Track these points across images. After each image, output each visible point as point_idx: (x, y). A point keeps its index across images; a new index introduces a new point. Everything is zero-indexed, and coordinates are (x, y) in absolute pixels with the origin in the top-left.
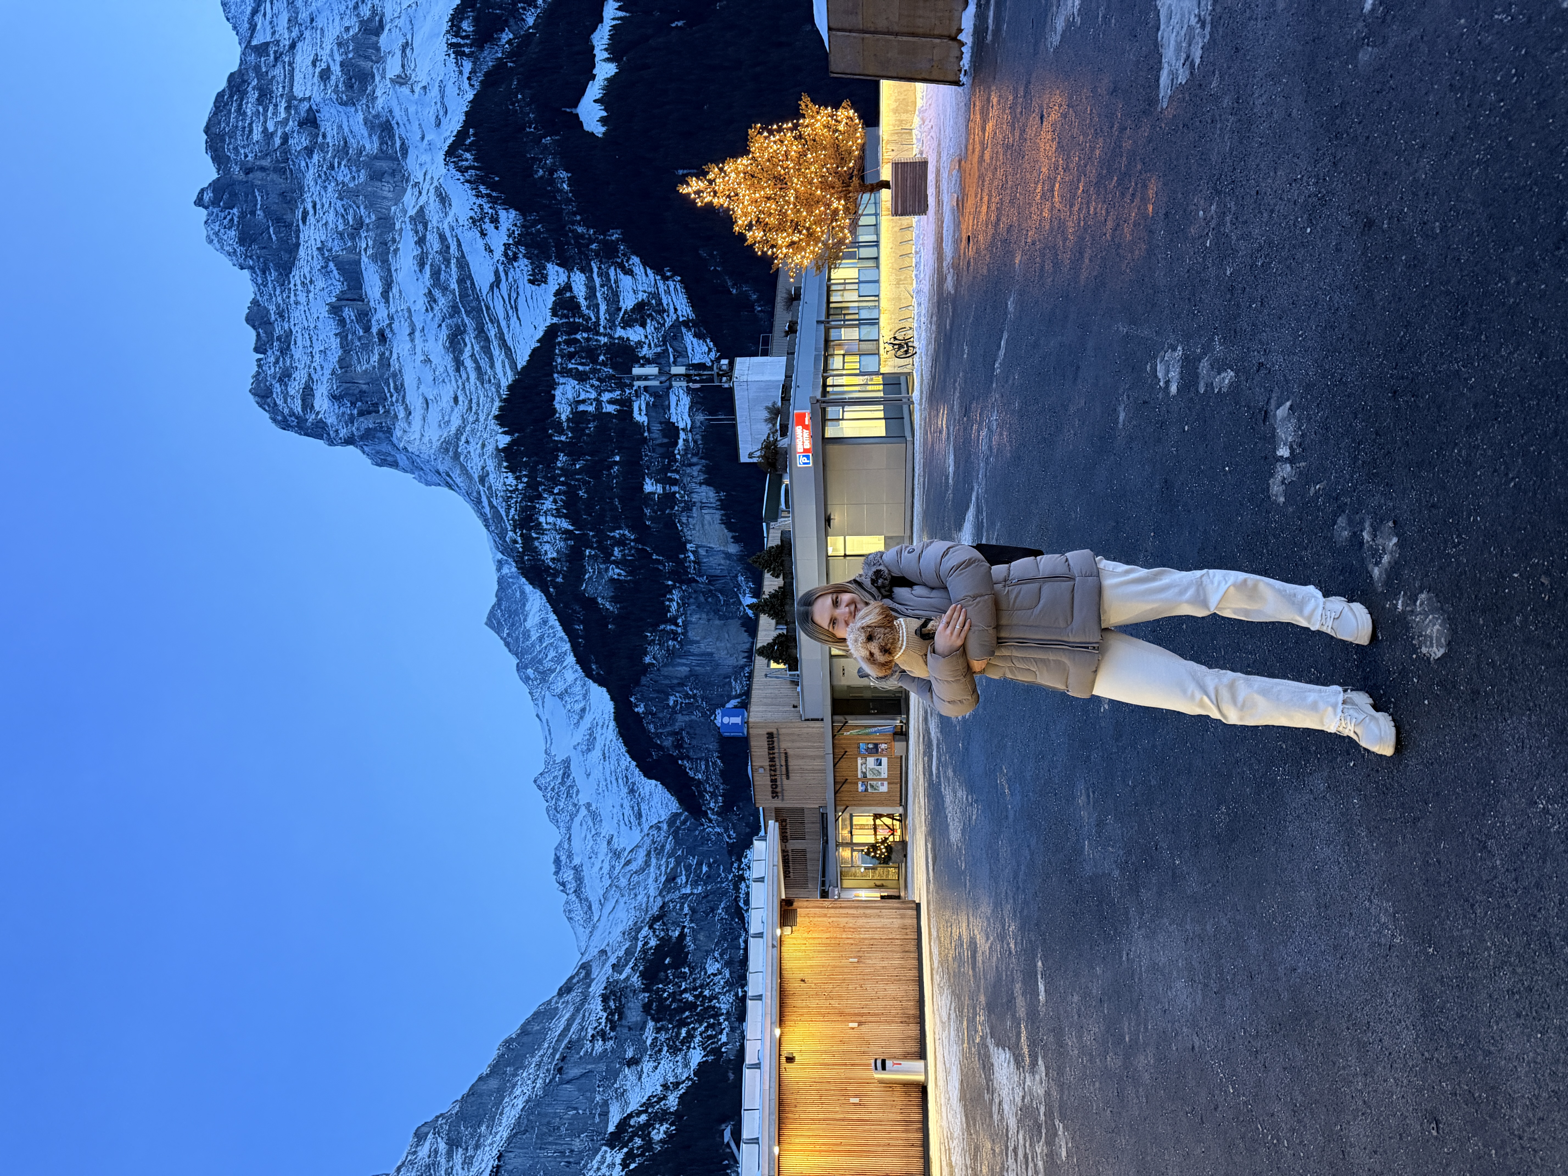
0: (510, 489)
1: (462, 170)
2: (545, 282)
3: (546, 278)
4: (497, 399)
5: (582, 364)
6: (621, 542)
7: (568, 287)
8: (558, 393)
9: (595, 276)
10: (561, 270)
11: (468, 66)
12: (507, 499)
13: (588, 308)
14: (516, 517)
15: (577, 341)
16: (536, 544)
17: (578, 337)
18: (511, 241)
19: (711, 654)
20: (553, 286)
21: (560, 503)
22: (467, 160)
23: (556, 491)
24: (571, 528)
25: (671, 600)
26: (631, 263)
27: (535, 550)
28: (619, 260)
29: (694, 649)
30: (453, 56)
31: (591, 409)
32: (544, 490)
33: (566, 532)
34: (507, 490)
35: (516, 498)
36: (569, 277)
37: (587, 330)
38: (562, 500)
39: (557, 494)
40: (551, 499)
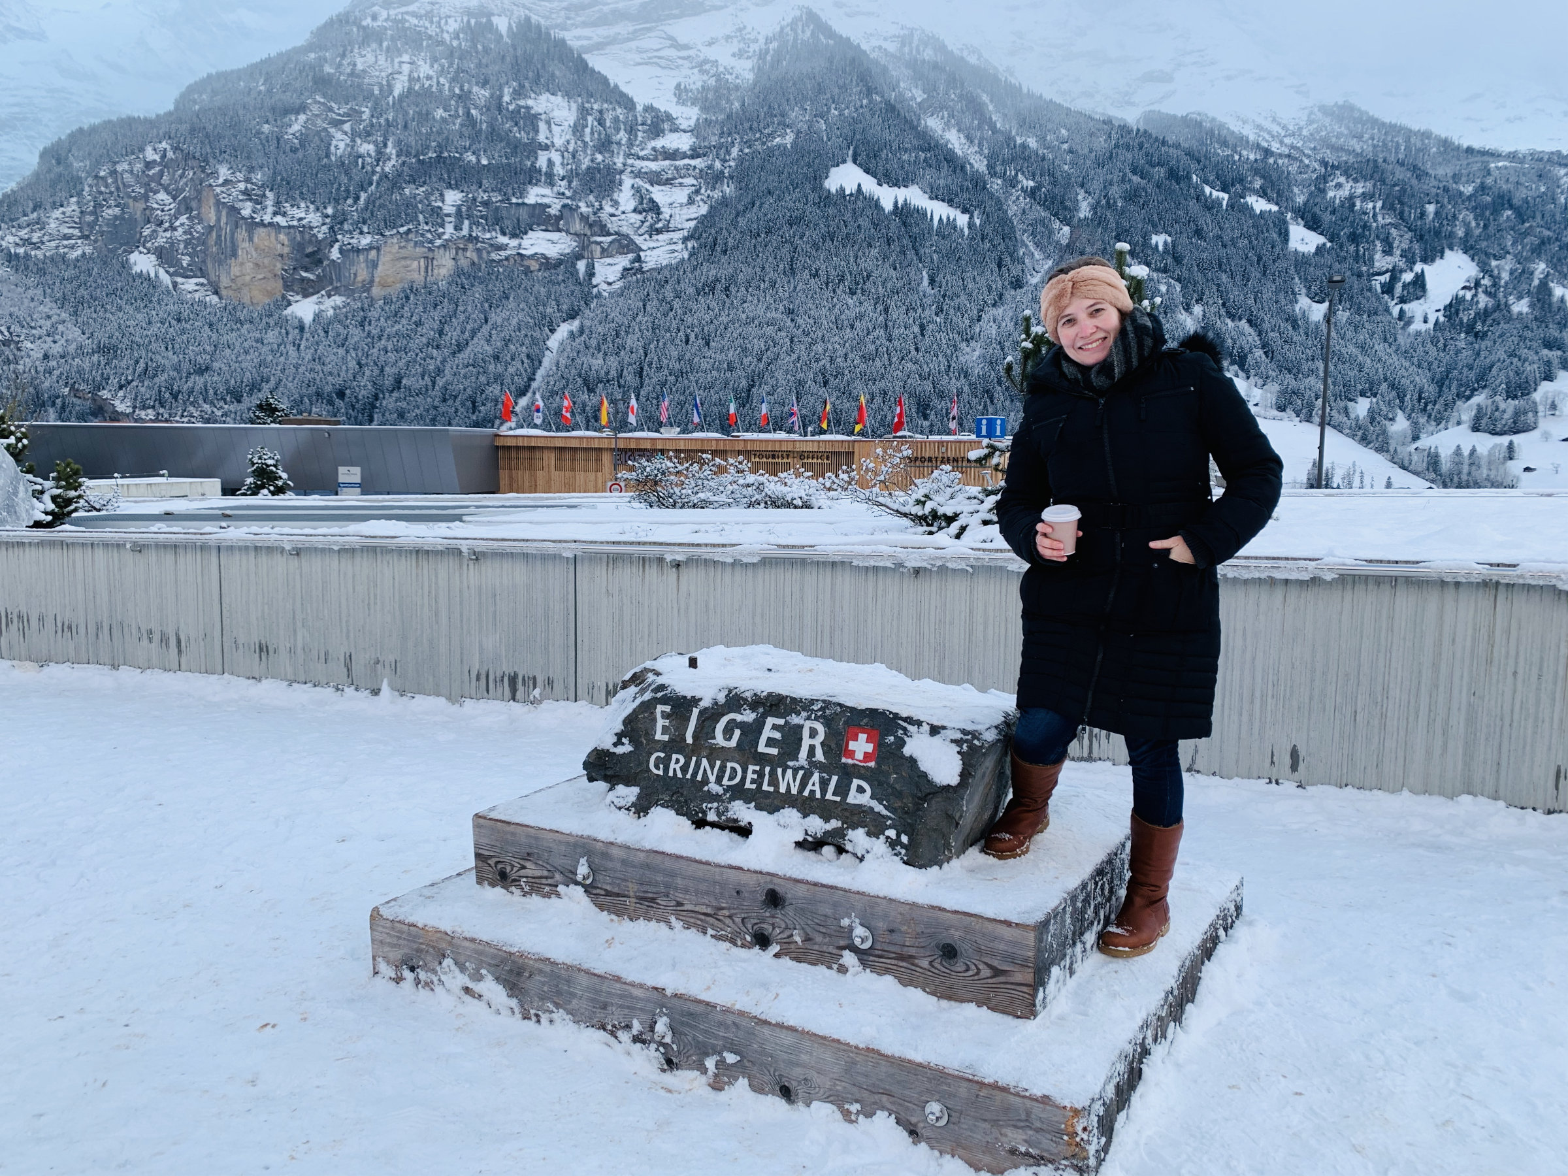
0: (443, 22)
1: (793, 24)
2: (678, 103)
3: (683, 104)
4: (548, 23)
5: (592, 133)
6: (381, 157)
7: (674, 129)
8: (558, 100)
9: (686, 161)
10: (692, 123)
11: (892, 47)
12: (429, 15)
13: (654, 149)
14: (407, 25)
15: (618, 130)
16: (374, 45)
17: (622, 133)
18: (721, 69)
19: (234, 254)
20: (675, 111)
21: (427, 84)
22: (803, 32)
23: (442, 80)
24: (396, 93)
25: (307, 211)
26: (701, 203)
27: (364, 43)
28: (703, 191)
29: (242, 234)
30: (902, 33)
31: (541, 138)
32: (443, 67)
33: (390, 87)
34: (441, 19)
35: (432, 30)
36: (685, 131)
37: (630, 144)
38: (431, 86)
39: (438, 83)
40: (431, 73)
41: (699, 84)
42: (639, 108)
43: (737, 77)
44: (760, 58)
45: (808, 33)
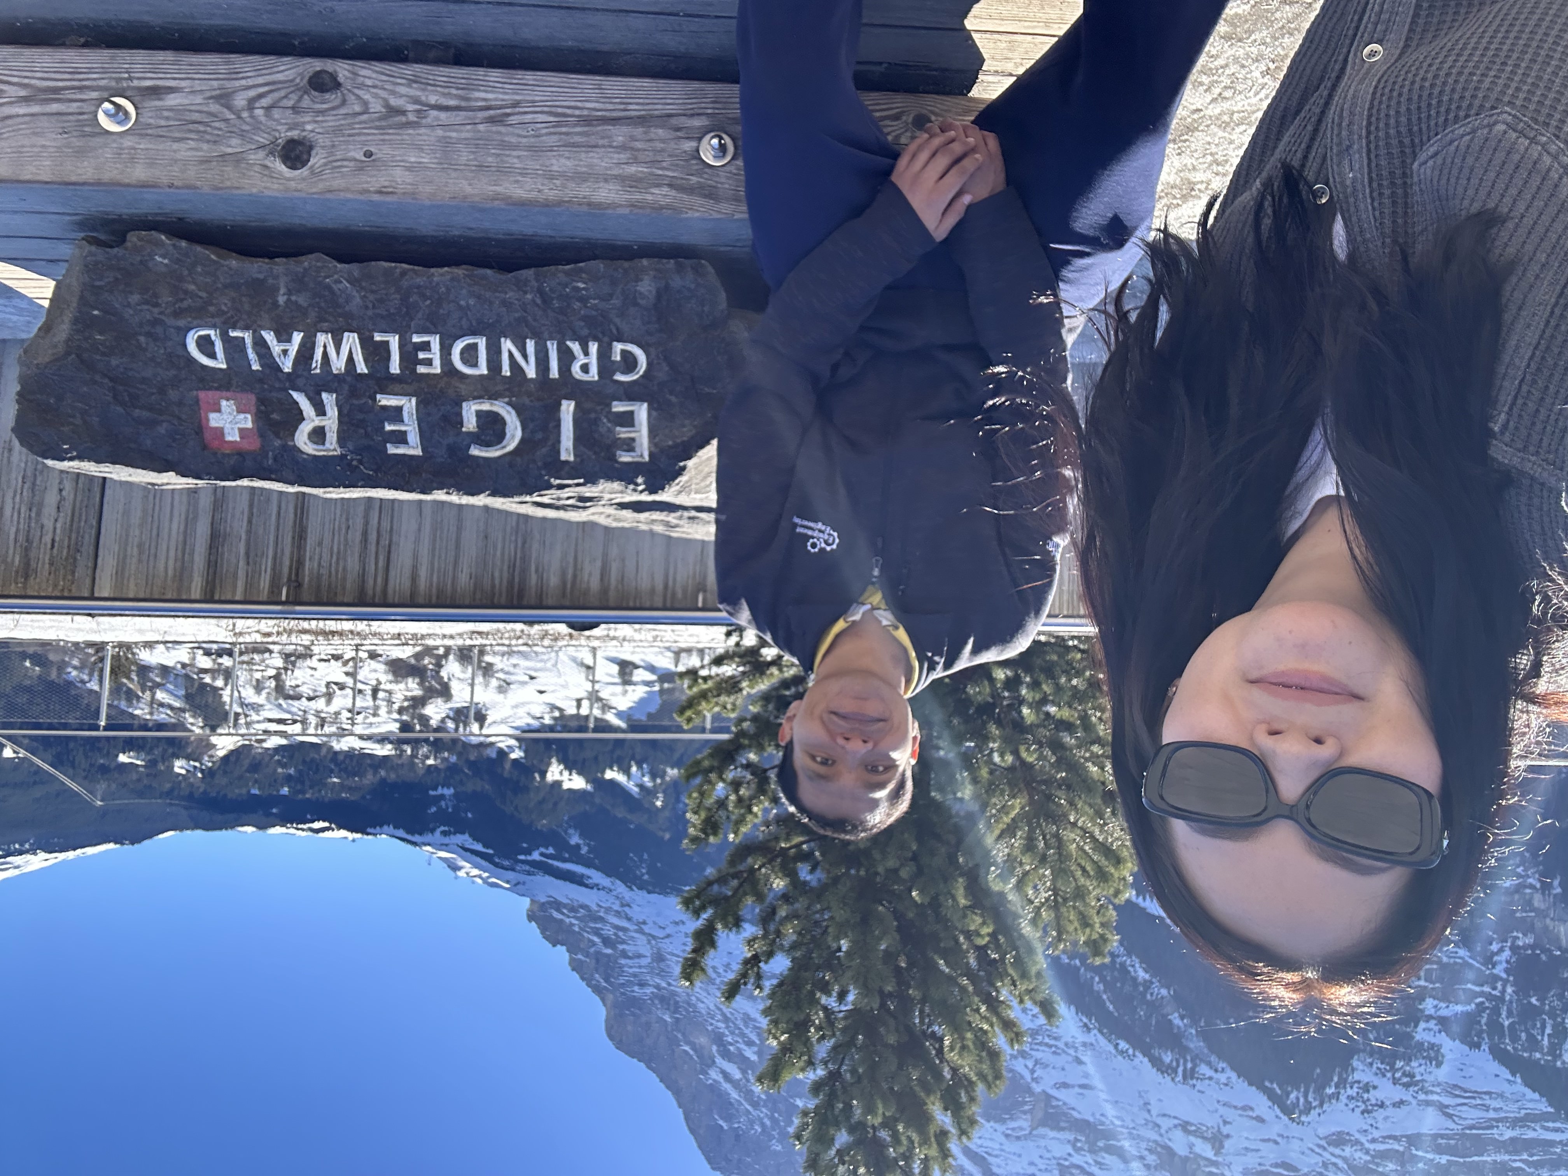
41: (1414, 1064)
42: (1485, 1047)
43: (1371, 1064)
44: (1346, 1080)
45: (1293, 1096)
